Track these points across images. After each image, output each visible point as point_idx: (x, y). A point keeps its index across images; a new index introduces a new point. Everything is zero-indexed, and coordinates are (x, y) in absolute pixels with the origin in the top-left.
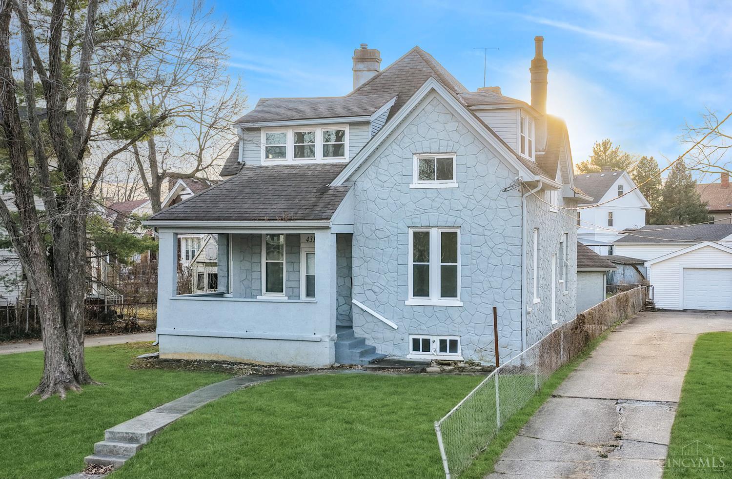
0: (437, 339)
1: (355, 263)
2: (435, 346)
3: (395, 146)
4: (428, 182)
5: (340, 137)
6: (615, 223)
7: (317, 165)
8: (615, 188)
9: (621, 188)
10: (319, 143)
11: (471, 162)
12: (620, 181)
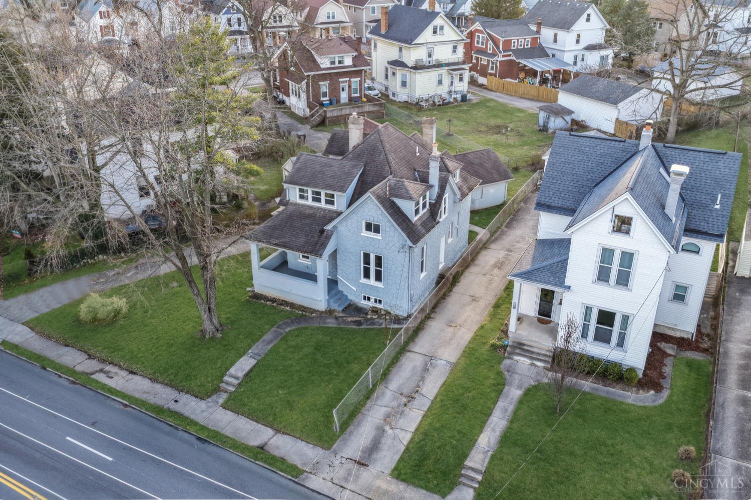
0: (374, 298)
1: (338, 260)
2: (372, 300)
3: (354, 215)
4: (369, 233)
5: (333, 196)
6: (581, 42)
7: (322, 209)
8: (584, 16)
9: (589, 15)
10: (323, 197)
11: (388, 230)
12: (589, 11)
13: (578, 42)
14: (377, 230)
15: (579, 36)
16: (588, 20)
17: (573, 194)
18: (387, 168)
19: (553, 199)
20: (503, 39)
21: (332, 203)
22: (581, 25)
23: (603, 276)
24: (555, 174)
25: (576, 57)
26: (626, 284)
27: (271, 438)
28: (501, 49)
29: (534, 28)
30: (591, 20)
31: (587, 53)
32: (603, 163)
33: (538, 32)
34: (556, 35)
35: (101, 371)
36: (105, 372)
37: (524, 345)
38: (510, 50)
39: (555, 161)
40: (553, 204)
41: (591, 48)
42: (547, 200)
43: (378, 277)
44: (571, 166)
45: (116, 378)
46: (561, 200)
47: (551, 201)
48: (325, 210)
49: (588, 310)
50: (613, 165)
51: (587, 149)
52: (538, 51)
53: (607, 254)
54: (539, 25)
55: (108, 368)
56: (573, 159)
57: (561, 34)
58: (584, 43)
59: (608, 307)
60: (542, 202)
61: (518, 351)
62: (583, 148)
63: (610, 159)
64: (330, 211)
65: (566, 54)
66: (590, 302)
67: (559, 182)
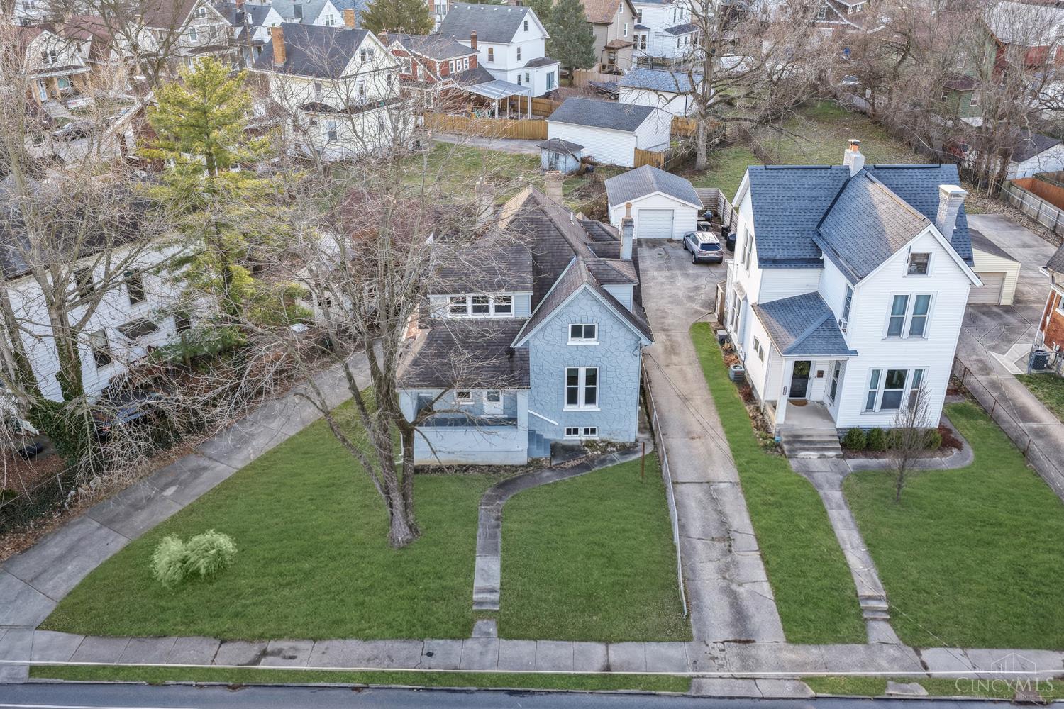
0: (582, 428)
2: (581, 431)
3: (556, 320)
4: (578, 339)
5: (507, 300)
6: (522, 57)
7: (493, 321)
8: (522, 24)
9: (526, 23)
10: (492, 305)
11: (609, 329)
12: (527, 17)
13: (519, 57)
14: (590, 332)
15: (519, 49)
16: (526, 29)
17: (797, 241)
18: (567, 247)
19: (776, 250)
20: (440, 61)
21: (507, 309)
22: (520, 36)
23: (895, 329)
24: (767, 219)
25: (519, 77)
26: (920, 334)
27: (608, 654)
28: (438, 74)
29: (468, 44)
30: (529, 28)
31: (531, 71)
32: (816, 198)
33: (474, 49)
34: (491, 51)
35: (264, 653)
36: (273, 654)
37: (801, 436)
38: (449, 76)
39: (760, 204)
40: (778, 257)
41: (534, 64)
42: (770, 253)
43: (590, 398)
44: (782, 207)
45: (300, 656)
46: (786, 250)
47: (774, 254)
48: (498, 322)
49: (876, 373)
50: (829, 198)
51: (792, 183)
52: (478, 74)
53: (900, 302)
54: (474, 39)
55: (272, 645)
56: (781, 198)
57: (498, 49)
58: (525, 59)
59: (897, 365)
60: (765, 257)
61: (798, 446)
62: (787, 183)
63: (822, 192)
64: (505, 321)
65: (509, 74)
66: (877, 365)
67: (775, 229)
